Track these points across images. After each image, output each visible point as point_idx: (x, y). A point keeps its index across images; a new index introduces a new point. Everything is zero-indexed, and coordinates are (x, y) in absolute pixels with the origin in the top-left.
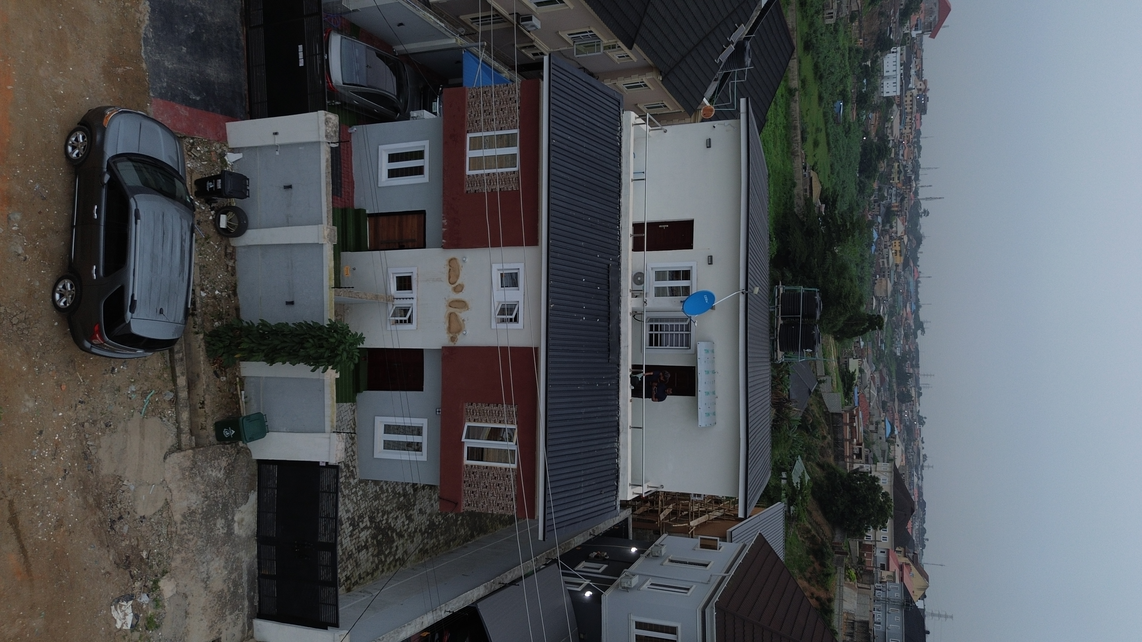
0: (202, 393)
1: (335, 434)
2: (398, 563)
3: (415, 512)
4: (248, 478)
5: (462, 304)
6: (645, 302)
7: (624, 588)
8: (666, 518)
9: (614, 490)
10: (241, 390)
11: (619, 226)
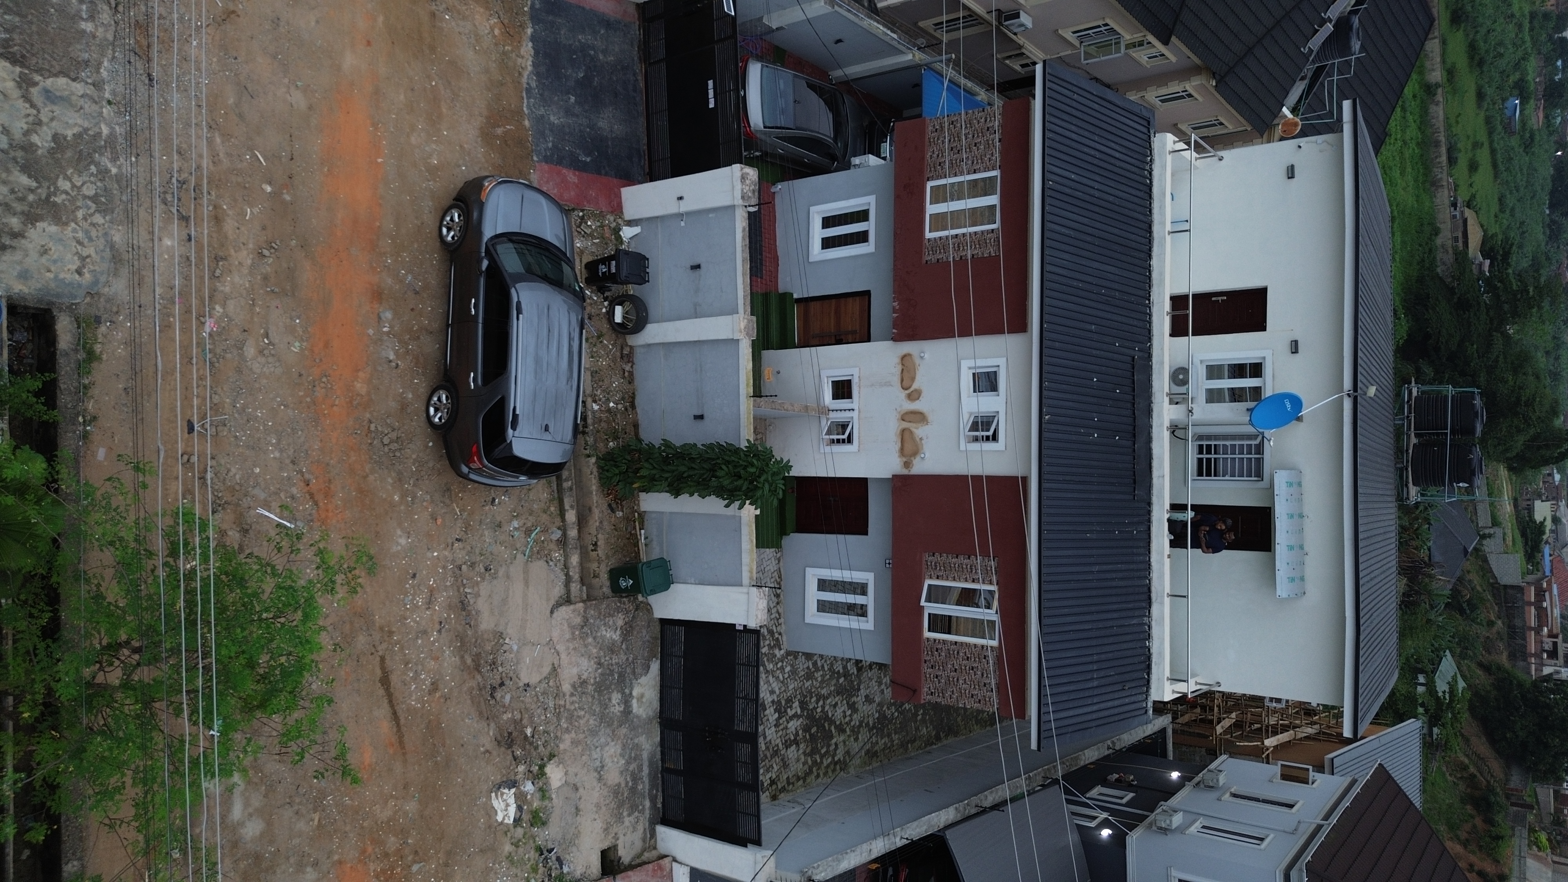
0: (594, 532)
1: (755, 589)
2: (838, 767)
3: (859, 699)
4: (649, 641)
5: (920, 417)
6: (1190, 411)
7: (1161, 828)
8: (1225, 732)
9: (1144, 685)
10: (640, 529)
11: (1149, 300)
